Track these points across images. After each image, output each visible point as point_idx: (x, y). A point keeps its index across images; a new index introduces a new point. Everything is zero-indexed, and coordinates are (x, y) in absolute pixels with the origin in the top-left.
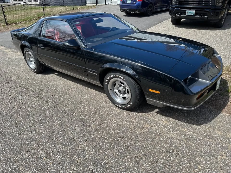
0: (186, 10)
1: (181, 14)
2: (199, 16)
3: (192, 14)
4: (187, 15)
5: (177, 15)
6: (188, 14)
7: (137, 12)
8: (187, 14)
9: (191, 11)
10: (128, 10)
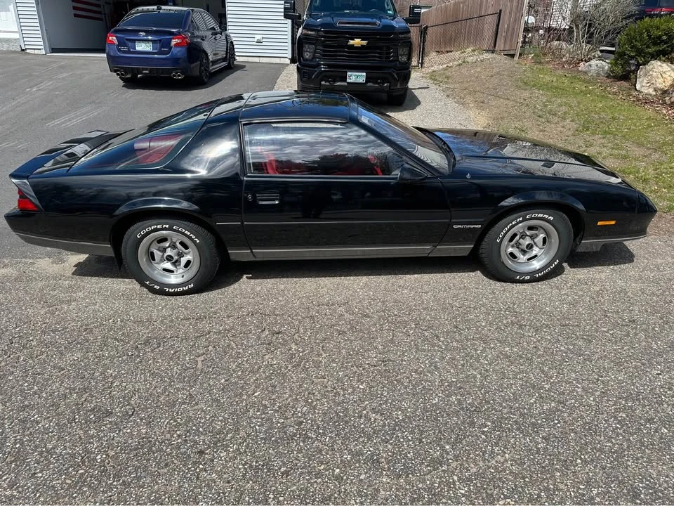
0: (346, 72)
1: (335, 82)
2: (374, 83)
3: (361, 81)
4: (348, 83)
5: (323, 83)
6: (352, 81)
7: (179, 76)
8: (348, 81)
9: (357, 74)
10: (147, 72)
